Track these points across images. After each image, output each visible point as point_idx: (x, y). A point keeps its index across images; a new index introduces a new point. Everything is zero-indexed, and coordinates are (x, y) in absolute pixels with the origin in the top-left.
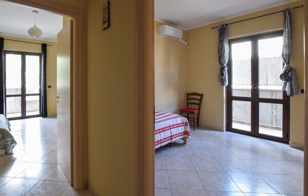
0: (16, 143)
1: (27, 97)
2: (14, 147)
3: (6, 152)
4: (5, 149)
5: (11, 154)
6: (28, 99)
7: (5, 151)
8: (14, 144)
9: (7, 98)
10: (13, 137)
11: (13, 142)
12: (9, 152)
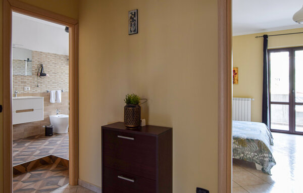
0: (275, 163)
1: (296, 106)
2: (272, 166)
3: (263, 169)
4: (262, 165)
5: (268, 174)
6: (298, 108)
7: (262, 167)
8: (273, 163)
9: (272, 105)
10: (271, 154)
11: (271, 160)
12: (266, 171)
